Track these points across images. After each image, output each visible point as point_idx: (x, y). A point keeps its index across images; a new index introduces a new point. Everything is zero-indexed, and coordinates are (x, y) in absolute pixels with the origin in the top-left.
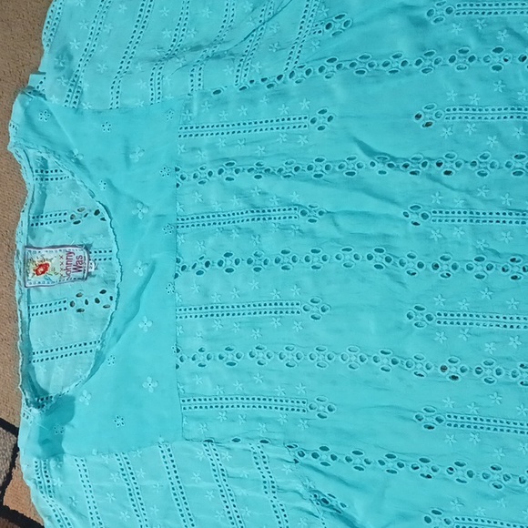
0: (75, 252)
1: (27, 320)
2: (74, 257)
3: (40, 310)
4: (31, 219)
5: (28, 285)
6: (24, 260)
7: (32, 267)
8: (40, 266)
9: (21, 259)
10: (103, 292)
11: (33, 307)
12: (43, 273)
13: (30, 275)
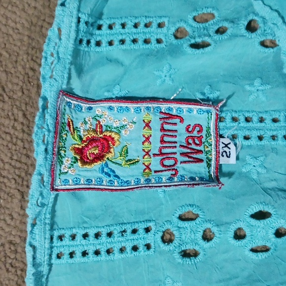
0: (184, 114)
1: (45, 269)
2: (181, 128)
3: (80, 245)
4: (82, 26)
5: (59, 184)
6: (56, 124)
7: (71, 141)
8: (92, 141)
9: (50, 121)
10: (261, 216)
11: (61, 238)
12: (98, 158)
13: (67, 162)
